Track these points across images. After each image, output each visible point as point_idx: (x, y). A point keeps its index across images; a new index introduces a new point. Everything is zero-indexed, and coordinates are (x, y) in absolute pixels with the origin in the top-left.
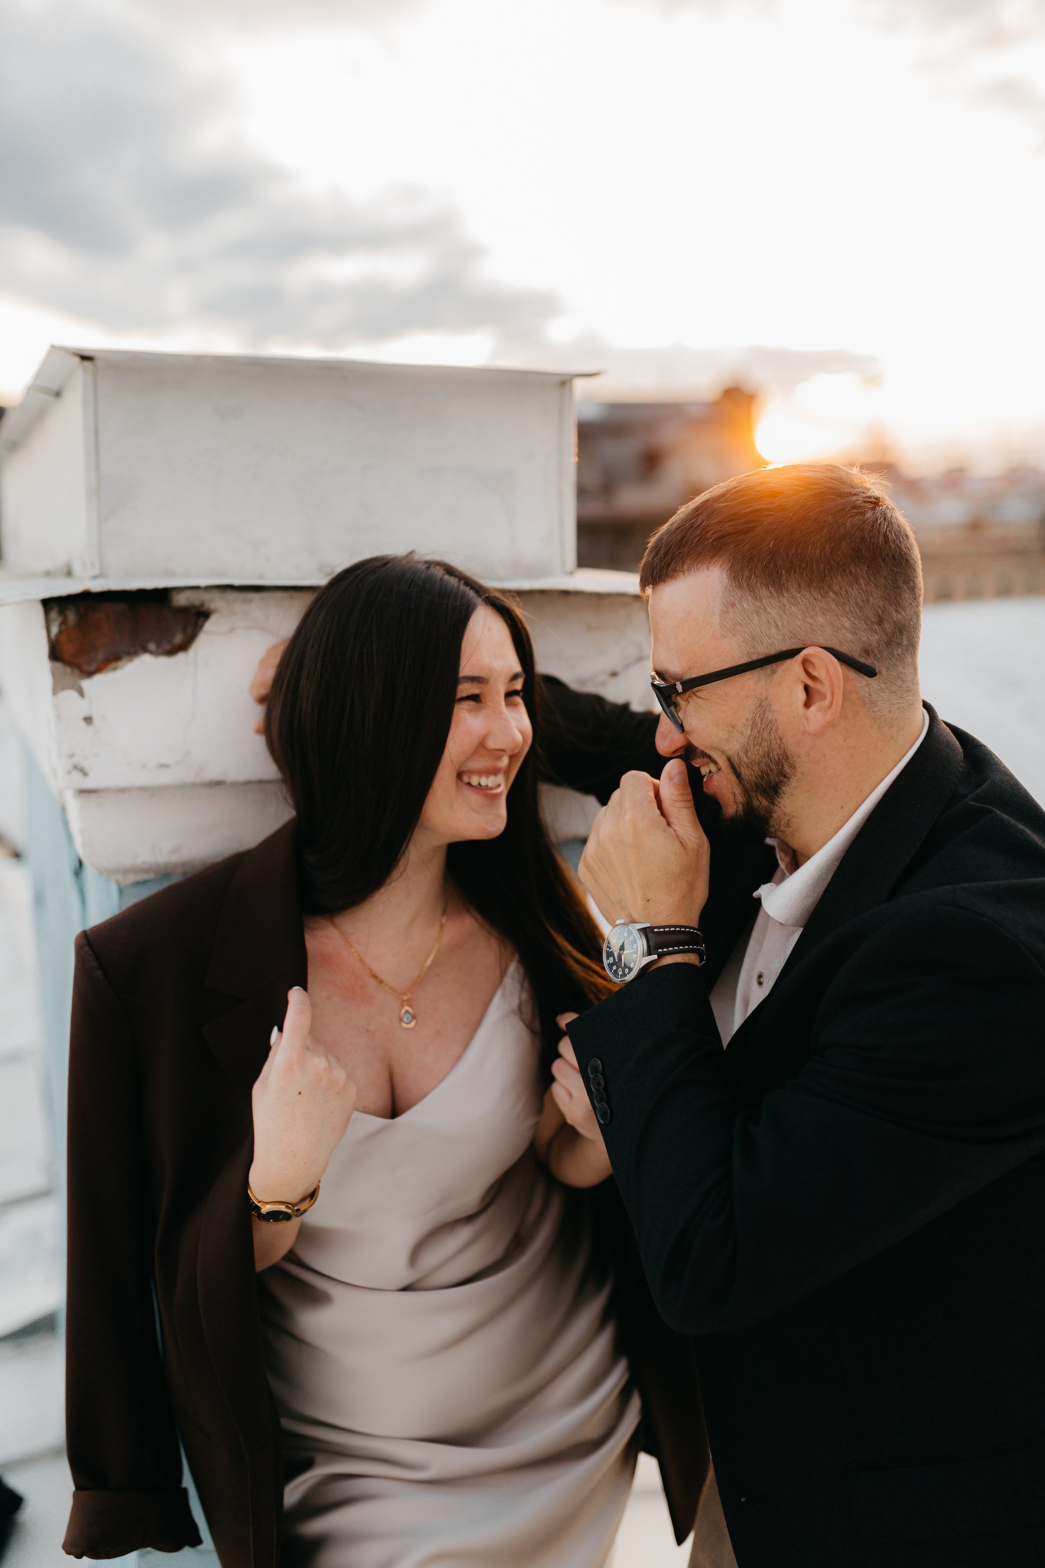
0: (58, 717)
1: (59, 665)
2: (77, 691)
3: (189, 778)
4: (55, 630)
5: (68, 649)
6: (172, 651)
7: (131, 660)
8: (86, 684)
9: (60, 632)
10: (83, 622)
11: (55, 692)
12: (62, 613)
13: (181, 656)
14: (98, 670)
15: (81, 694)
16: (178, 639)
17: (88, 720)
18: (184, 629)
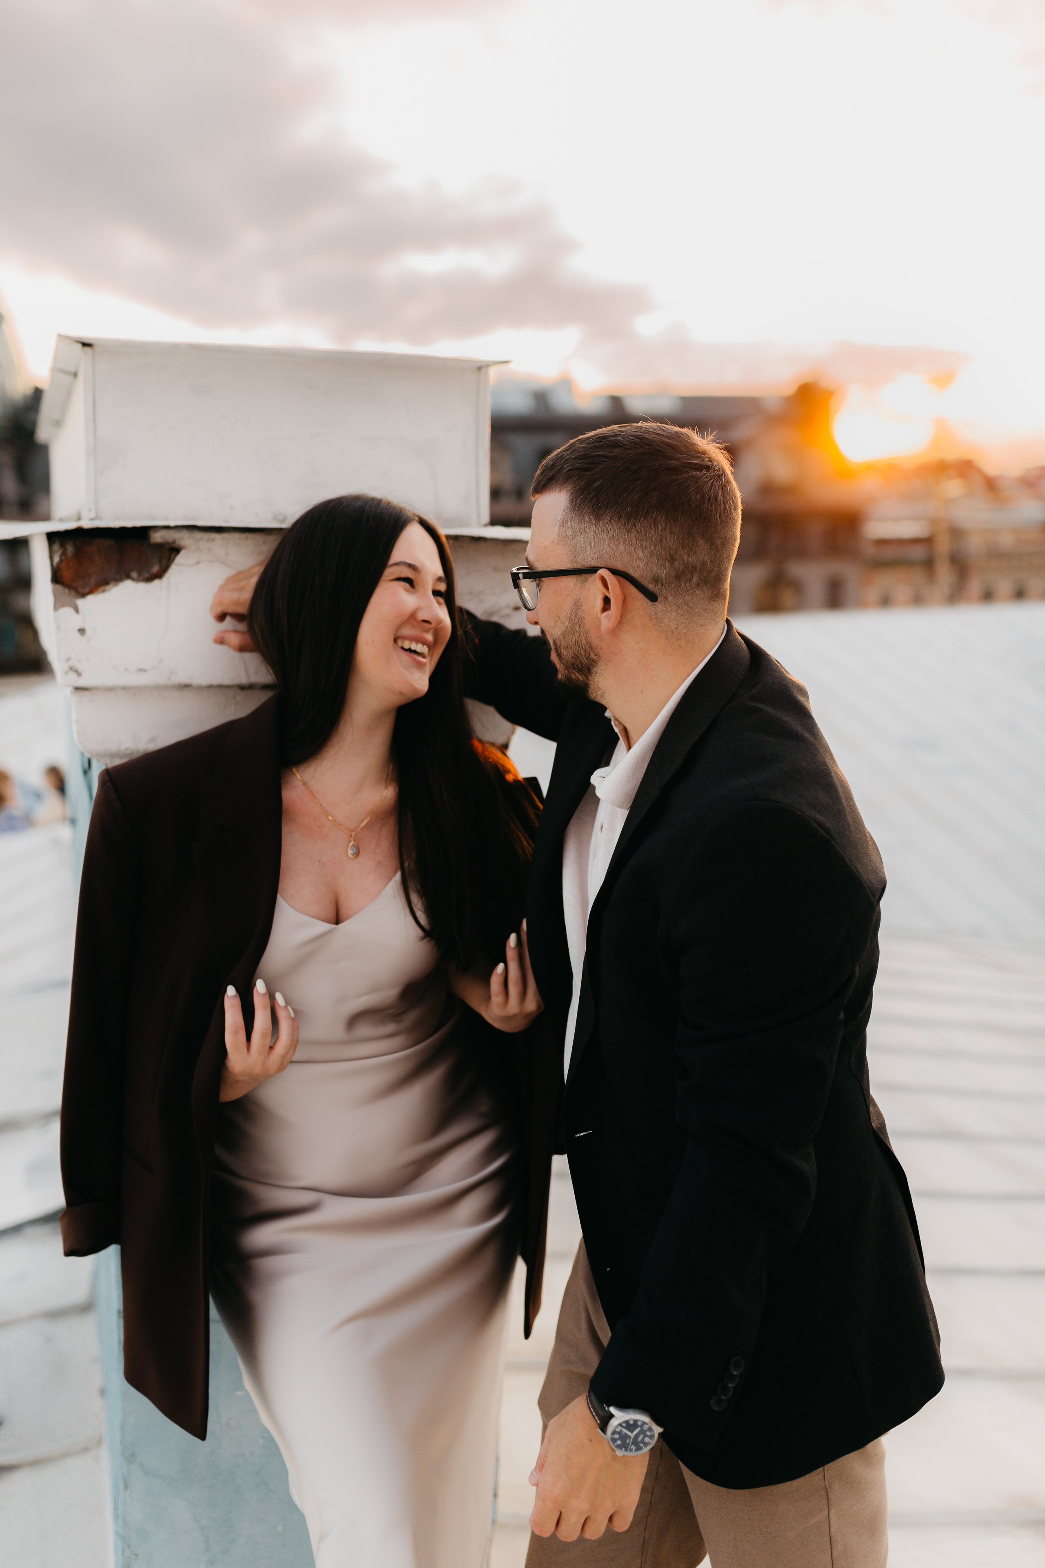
0: (58, 628)
1: (59, 587)
2: (72, 607)
3: (162, 681)
4: (56, 559)
5: (67, 575)
6: (150, 579)
7: (116, 585)
8: (80, 602)
9: (61, 561)
10: (79, 554)
11: (56, 608)
12: (62, 546)
13: (157, 582)
14: (91, 592)
15: (77, 610)
16: (155, 569)
17: (82, 631)
18: (160, 562)
